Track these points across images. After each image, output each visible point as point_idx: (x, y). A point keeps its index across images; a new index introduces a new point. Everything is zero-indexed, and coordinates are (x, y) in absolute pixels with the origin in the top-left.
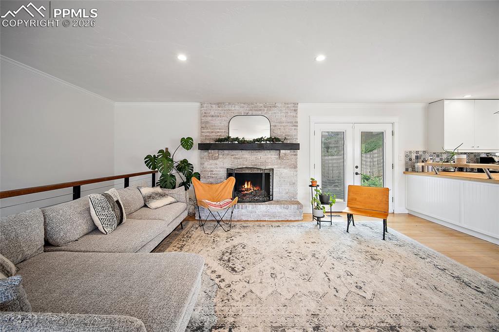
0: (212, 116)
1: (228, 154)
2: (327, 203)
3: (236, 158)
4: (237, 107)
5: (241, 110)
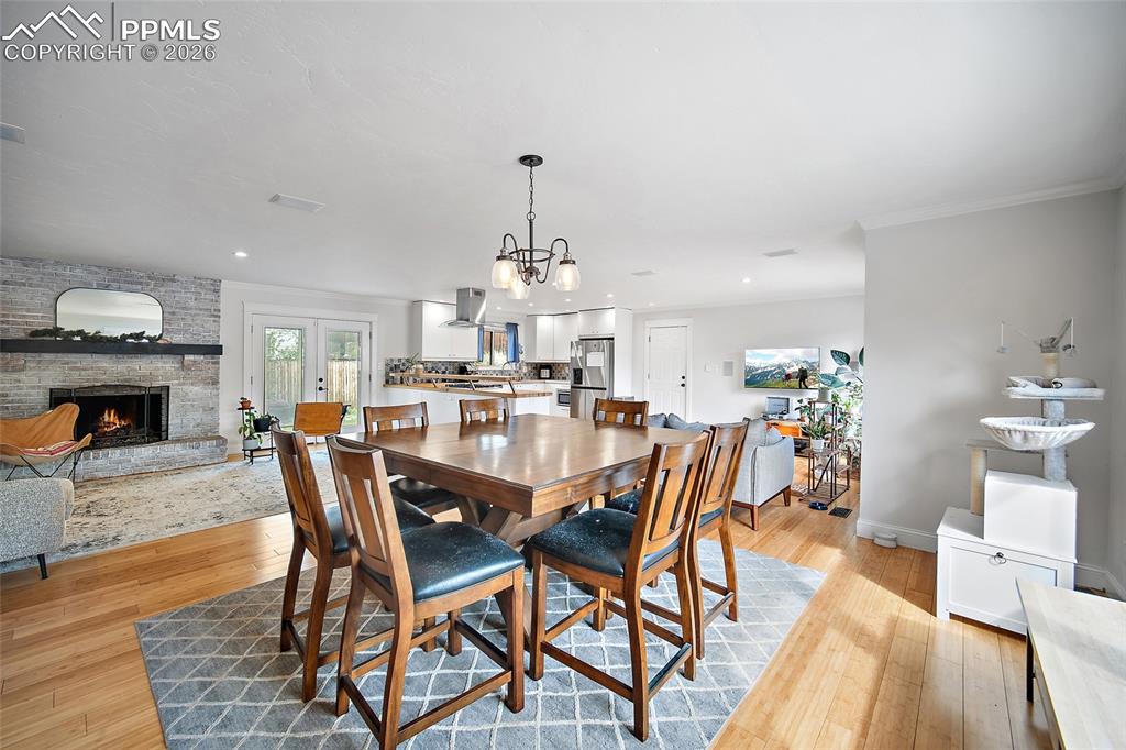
1: (54, 362)
3: (78, 369)
4: (78, 272)
5: (90, 278)
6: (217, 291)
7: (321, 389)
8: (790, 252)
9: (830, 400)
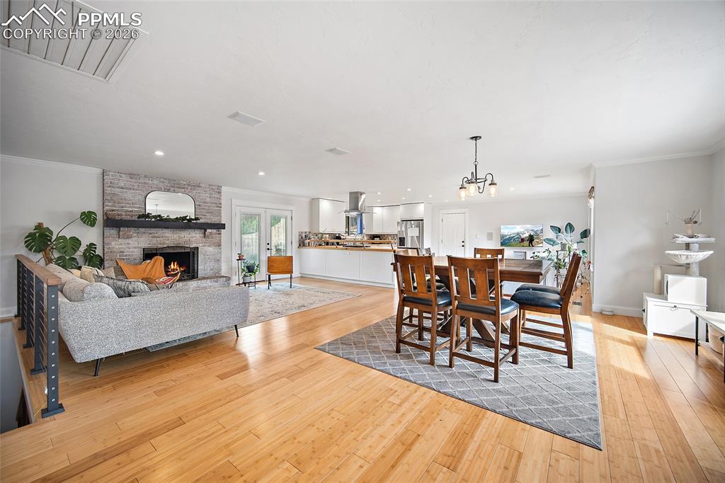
0: (122, 188)
1: (144, 233)
2: (253, 272)
3: (156, 237)
4: (155, 182)
5: (161, 185)
6: (220, 193)
7: (268, 249)
8: (549, 176)
9: (567, 249)
